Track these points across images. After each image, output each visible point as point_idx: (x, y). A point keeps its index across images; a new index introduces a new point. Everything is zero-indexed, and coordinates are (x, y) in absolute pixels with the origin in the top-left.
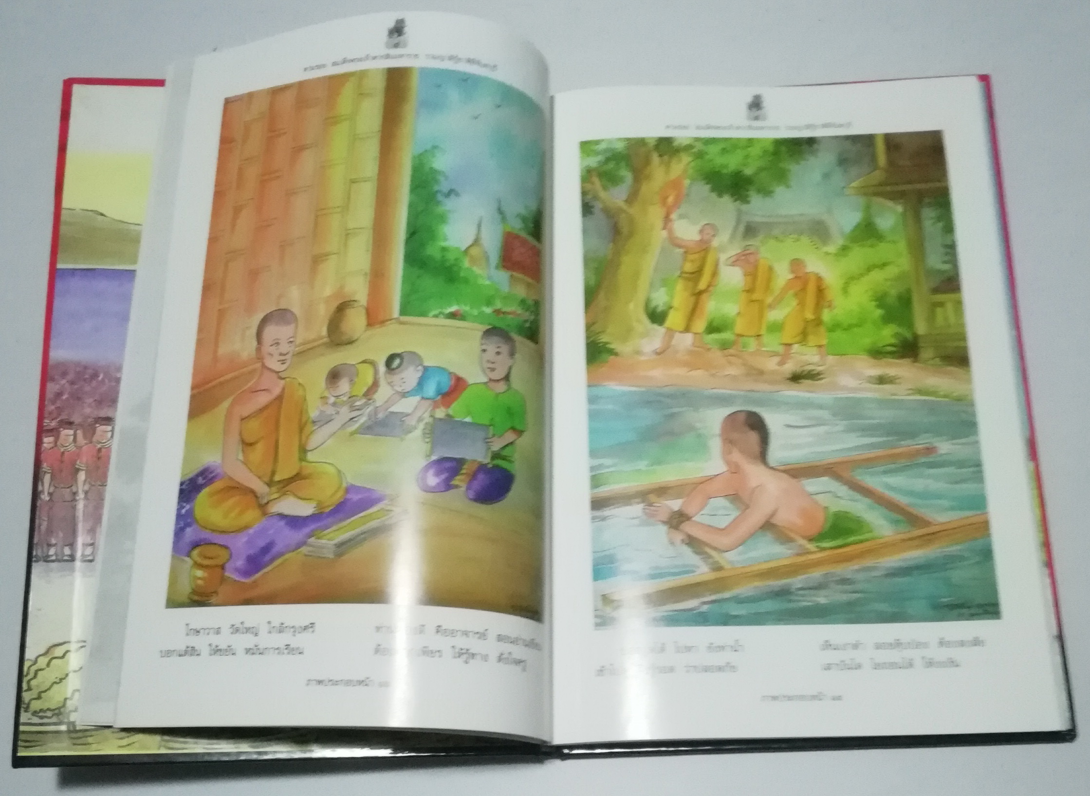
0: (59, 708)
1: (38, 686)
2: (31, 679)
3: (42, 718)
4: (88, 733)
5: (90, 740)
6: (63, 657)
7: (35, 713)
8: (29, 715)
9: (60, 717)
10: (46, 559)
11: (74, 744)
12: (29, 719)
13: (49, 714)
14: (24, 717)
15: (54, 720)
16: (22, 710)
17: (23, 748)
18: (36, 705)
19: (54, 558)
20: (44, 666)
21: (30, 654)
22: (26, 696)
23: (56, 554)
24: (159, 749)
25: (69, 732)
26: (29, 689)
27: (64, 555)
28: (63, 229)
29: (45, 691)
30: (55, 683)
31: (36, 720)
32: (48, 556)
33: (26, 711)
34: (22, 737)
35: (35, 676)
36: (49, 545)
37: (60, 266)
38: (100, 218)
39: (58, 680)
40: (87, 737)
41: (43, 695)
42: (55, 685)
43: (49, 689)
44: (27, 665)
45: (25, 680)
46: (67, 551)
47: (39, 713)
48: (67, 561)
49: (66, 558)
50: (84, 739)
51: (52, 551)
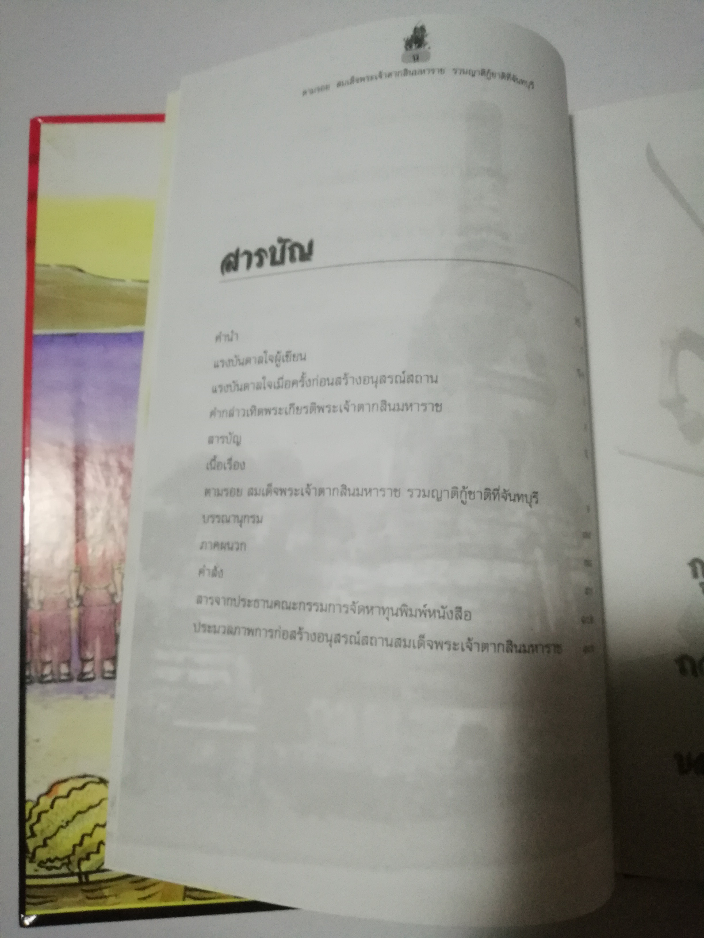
0: (68, 857)
1: (42, 831)
2: (34, 824)
3: (49, 869)
4: (103, 885)
5: (106, 892)
6: (68, 796)
7: (41, 864)
8: (35, 866)
9: (70, 867)
10: (42, 680)
11: (88, 898)
12: (36, 870)
13: (58, 864)
14: (30, 869)
15: (64, 870)
16: (27, 860)
17: (32, 906)
18: (42, 854)
19: (49, 678)
20: (48, 807)
21: (31, 794)
22: (31, 844)
23: (52, 673)
24: (184, 899)
25: (81, 883)
26: (33, 835)
27: (60, 674)
28: (38, 289)
29: (50, 838)
30: (62, 827)
31: (43, 872)
32: (43, 676)
33: (32, 861)
34: (28, 892)
35: (39, 820)
36: (44, 664)
37: (37, 332)
38: (79, 274)
39: (64, 824)
40: (101, 889)
41: (49, 842)
42: (62, 830)
43: (55, 834)
44: (28, 806)
45: (28, 825)
46: (64, 669)
47: (45, 863)
48: (64, 681)
49: (63, 677)
50: (99, 891)
51: (47, 670)
